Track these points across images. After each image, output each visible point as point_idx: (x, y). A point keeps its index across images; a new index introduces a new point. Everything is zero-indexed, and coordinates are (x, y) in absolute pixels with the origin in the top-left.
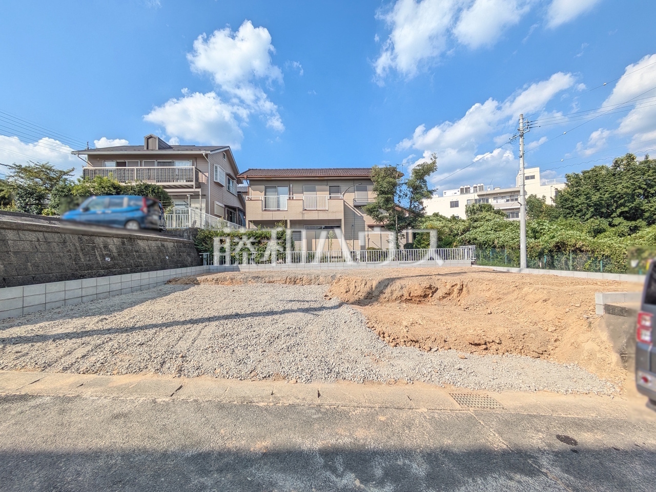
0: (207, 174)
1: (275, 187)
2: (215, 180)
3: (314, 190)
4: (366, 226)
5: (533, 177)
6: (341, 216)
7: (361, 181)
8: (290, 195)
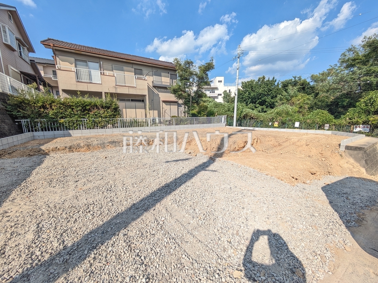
1: (86, 62)
3: (123, 70)
4: (161, 101)
5: (221, 81)
6: (146, 93)
8: (101, 70)
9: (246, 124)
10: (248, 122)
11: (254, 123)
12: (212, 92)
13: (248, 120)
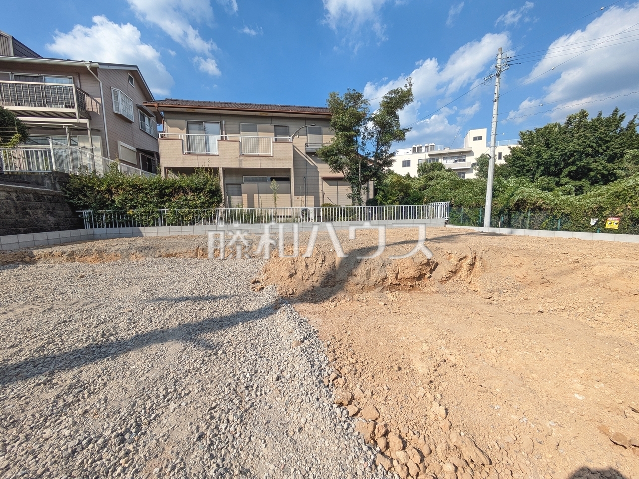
0: (99, 100)
1: (200, 123)
2: (115, 111)
3: (255, 130)
4: (320, 178)
5: (480, 138)
6: (289, 165)
7: (315, 122)
8: (222, 134)
9: (523, 223)
10: (529, 217)
11: (543, 220)
12: (460, 161)
13: (527, 214)
